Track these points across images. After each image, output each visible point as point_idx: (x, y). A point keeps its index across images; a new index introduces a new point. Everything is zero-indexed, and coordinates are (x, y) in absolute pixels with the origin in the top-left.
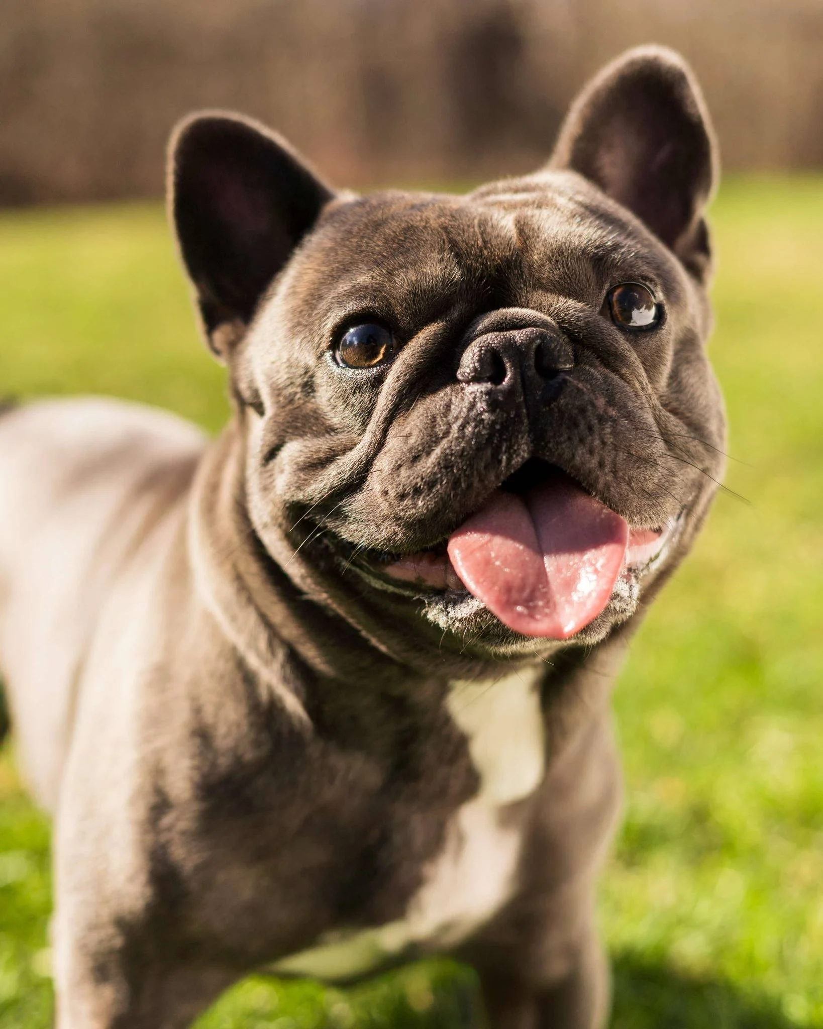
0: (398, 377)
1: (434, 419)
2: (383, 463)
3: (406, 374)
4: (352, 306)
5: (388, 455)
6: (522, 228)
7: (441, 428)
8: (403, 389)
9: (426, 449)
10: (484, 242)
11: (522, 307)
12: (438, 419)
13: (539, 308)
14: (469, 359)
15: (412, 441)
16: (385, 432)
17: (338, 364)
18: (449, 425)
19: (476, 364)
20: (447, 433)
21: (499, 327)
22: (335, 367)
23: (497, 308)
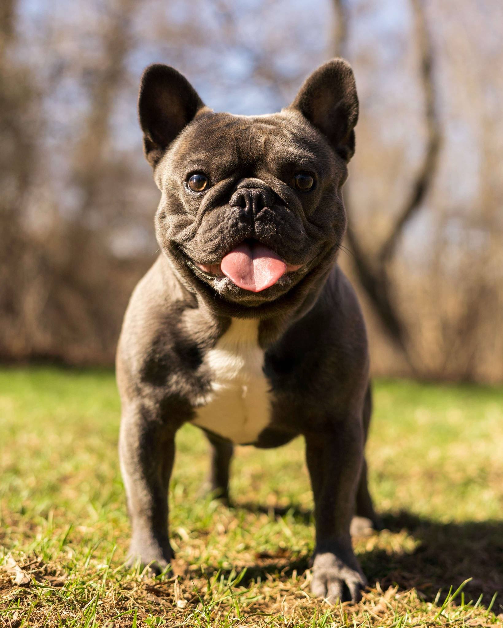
0: (208, 199)
1: (219, 216)
2: (200, 230)
3: (211, 199)
4: (195, 167)
5: (202, 227)
6: (267, 143)
7: (221, 218)
8: (209, 204)
9: (215, 225)
10: (251, 148)
11: (258, 178)
12: (220, 216)
13: (264, 179)
14: (234, 197)
15: (210, 223)
16: (202, 218)
17: (188, 188)
18: (224, 218)
19: (235, 200)
20: (223, 221)
21: (248, 186)
22: (187, 189)
23: (250, 177)
